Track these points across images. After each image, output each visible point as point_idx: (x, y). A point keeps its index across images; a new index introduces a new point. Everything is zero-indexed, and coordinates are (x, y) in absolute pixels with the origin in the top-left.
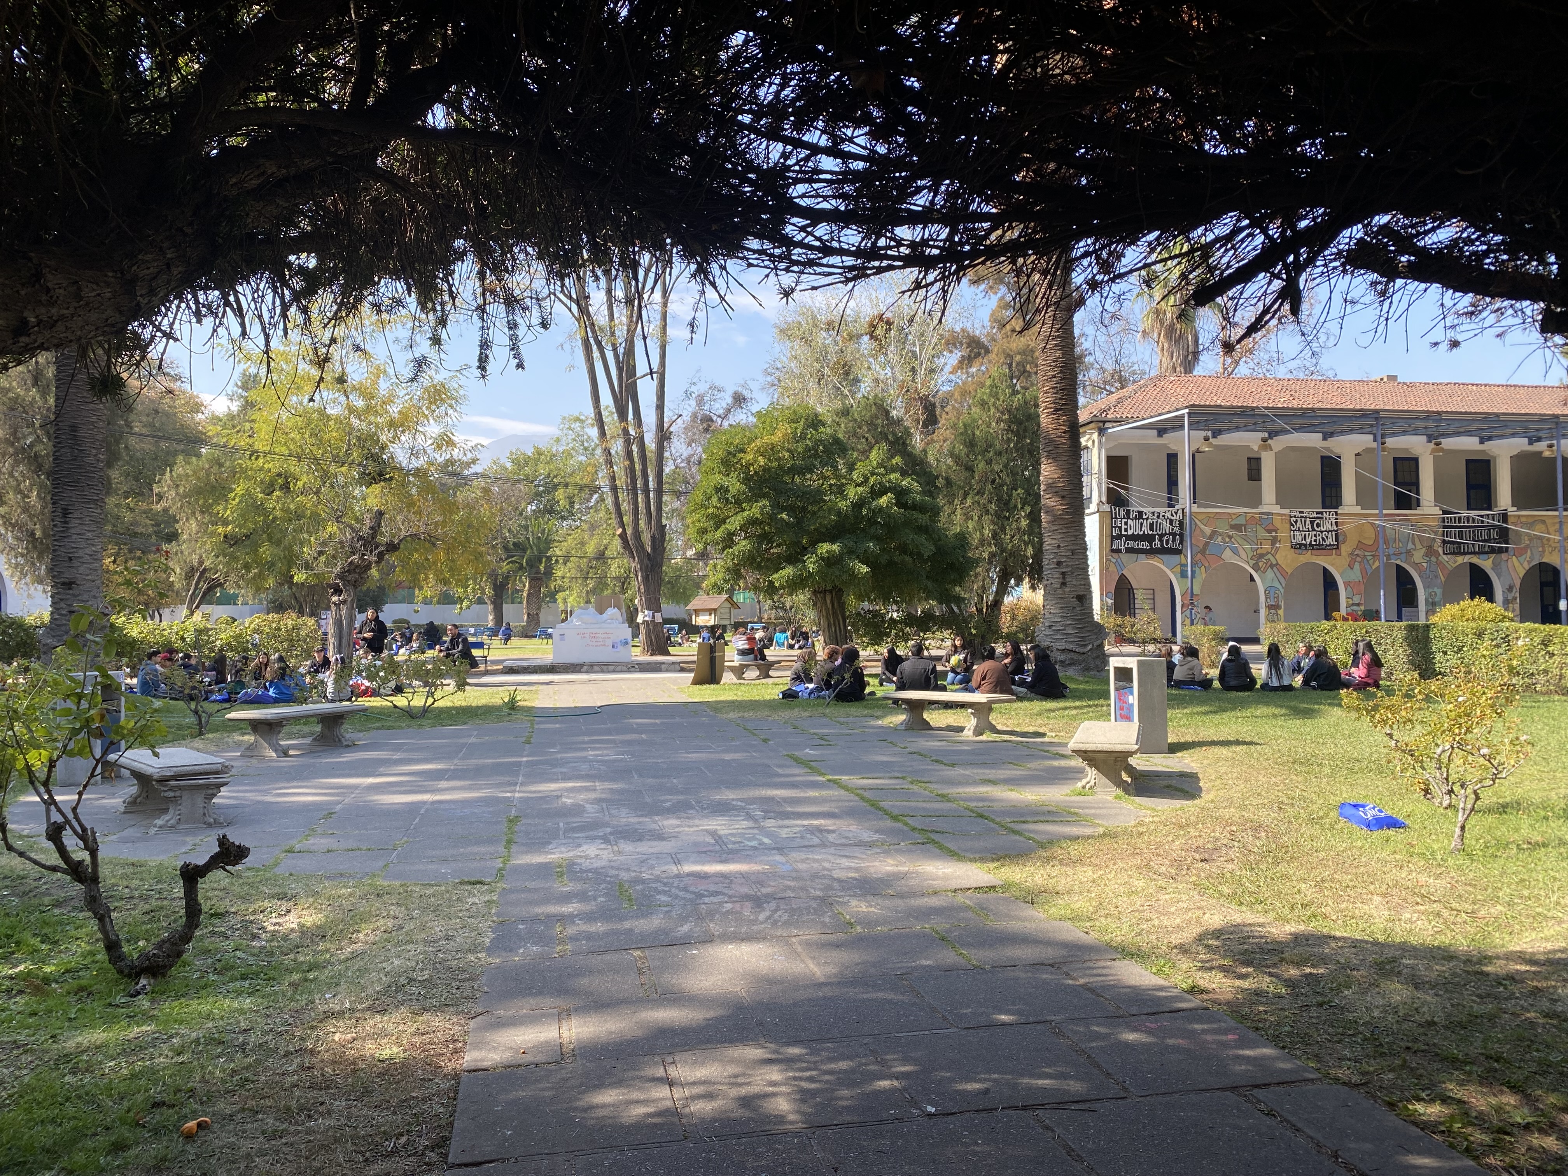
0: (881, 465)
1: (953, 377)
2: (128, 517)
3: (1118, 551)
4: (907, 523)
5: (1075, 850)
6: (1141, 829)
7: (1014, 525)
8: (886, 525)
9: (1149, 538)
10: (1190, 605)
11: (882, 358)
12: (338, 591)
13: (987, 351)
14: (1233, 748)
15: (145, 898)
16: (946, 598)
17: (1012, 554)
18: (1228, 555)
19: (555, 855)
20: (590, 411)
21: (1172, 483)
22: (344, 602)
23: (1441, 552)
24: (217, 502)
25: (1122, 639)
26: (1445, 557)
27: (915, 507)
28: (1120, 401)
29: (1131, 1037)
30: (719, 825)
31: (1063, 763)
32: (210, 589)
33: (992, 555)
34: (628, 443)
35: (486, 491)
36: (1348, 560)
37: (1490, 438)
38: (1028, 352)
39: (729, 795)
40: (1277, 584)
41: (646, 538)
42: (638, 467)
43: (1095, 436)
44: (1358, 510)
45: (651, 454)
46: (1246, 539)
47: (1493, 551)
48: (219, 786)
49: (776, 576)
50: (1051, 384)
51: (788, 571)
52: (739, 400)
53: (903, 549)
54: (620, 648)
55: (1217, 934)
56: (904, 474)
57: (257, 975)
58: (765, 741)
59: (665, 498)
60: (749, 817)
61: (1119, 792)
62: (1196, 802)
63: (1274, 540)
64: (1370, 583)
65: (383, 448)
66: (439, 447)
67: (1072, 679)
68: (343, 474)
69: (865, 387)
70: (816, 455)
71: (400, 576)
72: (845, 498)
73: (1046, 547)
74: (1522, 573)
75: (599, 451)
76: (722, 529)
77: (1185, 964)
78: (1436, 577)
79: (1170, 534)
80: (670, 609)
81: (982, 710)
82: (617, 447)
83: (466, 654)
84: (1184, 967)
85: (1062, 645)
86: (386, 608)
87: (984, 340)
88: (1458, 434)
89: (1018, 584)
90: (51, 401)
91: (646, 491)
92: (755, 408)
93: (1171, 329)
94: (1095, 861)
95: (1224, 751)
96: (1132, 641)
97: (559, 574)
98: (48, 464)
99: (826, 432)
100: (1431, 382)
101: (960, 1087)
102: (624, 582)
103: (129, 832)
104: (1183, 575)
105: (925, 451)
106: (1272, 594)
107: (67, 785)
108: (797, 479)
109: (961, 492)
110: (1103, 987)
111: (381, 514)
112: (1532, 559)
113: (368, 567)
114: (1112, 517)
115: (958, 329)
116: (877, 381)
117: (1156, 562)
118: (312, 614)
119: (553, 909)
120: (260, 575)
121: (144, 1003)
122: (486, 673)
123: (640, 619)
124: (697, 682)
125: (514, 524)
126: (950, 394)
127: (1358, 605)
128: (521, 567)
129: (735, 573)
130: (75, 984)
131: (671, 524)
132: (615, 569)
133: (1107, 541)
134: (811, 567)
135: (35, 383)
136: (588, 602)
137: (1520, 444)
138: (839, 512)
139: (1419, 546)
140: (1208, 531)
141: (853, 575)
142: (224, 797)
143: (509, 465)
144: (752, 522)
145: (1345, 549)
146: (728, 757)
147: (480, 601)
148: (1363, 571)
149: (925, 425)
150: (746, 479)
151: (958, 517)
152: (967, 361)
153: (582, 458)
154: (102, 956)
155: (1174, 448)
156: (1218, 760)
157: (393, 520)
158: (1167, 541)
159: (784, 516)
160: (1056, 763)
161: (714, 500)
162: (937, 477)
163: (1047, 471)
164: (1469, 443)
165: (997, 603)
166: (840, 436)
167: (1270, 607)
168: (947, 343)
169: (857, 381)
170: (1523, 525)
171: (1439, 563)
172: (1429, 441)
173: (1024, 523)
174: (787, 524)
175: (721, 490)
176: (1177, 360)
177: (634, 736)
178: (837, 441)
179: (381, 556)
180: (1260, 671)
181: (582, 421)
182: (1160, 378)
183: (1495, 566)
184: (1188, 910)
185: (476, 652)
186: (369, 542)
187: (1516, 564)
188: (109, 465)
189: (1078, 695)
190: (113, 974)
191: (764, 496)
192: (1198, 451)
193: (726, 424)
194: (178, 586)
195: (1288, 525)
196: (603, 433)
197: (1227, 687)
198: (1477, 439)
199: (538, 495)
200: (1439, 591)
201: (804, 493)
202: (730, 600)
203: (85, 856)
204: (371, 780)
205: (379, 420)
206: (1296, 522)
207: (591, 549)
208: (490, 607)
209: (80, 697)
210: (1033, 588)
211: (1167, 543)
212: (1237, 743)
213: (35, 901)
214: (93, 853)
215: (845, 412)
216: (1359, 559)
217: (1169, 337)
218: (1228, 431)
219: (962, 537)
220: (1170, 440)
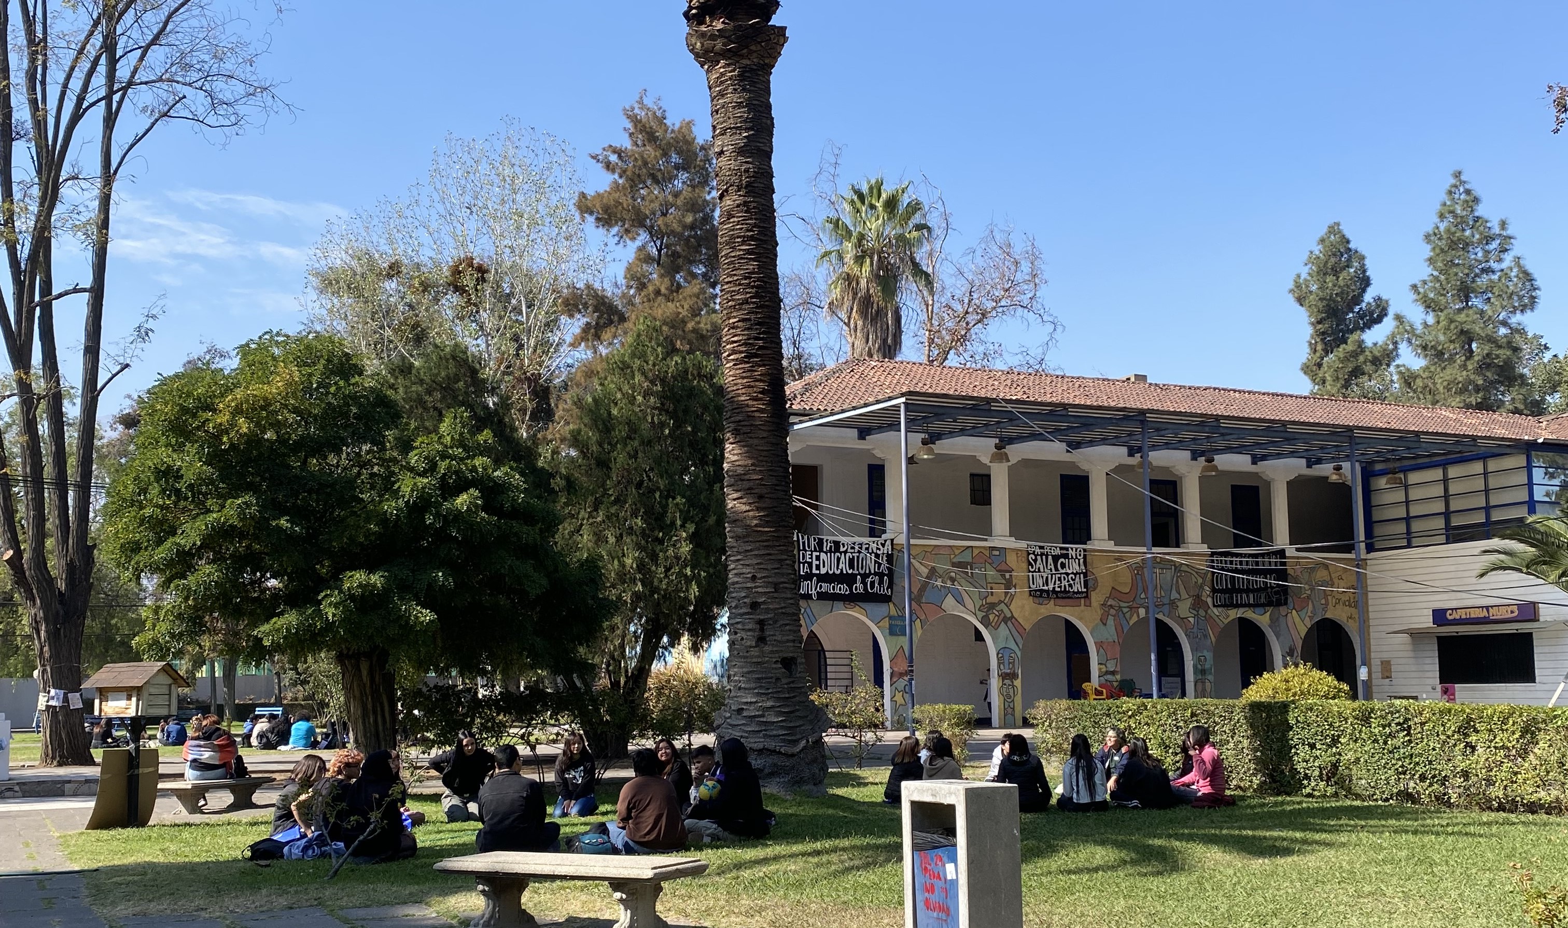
0: (457, 443)
1: (573, 354)
3: (808, 597)
4: (503, 540)
7: (671, 552)
8: (468, 543)
9: (848, 579)
13: (623, 319)
16: (566, 666)
17: (666, 597)
18: (949, 604)
21: (877, 504)
23: (1210, 604)
26: (1215, 610)
27: (515, 516)
33: (637, 597)
34: (30, 406)
36: (1100, 612)
37: (1264, 458)
40: (1012, 645)
41: (55, 565)
44: (1110, 546)
46: (972, 583)
47: (1270, 604)
49: (265, 628)
51: (290, 619)
53: (496, 585)
63: (1009, 584)
64: (1124, 649)
70: (345, 422)
72: (396, 494)
74: (1303, 631)
76: (168, 544)
78: (1205, 636)
79: (876, 574)
85: (761, 742)
87: (618, 303)
89: (675, 640)
91: (61, 485)
93: (866, 303)
99: (363, 384)
100: (1187, 385)
104: (893, 632)
105: (532, 436)
106: (1006, 658)
108: (312, 462)
109: (591, 499)
112: (1314, 613)
115: (580, 285)
117: (856, 613)
124: (100, 822)
127: (1113, 673)
129: (193, 622)
134: (330, 613)
137: (1295, 466)
138: (383, 520)
139: (1184, 595)
140: (924, 571)
141: (407, 628)
144: (225, 533)
145: (1097, 598)
148: (1119, 629)
149: (534, 417)
150: (215, 458)
151: (586, 538)
152: (592, 333)
155: (882, 456)
158: (872, 583)
159: (284, 522)
161: (154, 490)
162: (552, 476)
163: (735, 455)
164: (1242, 462)
166: (388, 392)
167: (1004, 676)
168: (566, 303)
170: (1310, 572)
171: (1208, 618)
172: (1194, 458)
173: (686, 549)
174: (290, 538)
175: (167, 474)
178: (383, 402)
182: (856, 361)
183: (1274, 622)
187: (1297, 620)
191: (252, 488)
192: (914, 461)
195: (1025, 565)
198: (1248, 458)
200: (1209, 655)
201: (324, 487)
202: (171, 670)
206: (1035, 561)
211: (872, 587)
216: (1112, 612)
217: (863, 313)
218: (951, 434)
219: (592, 566)
220: (877, 444)
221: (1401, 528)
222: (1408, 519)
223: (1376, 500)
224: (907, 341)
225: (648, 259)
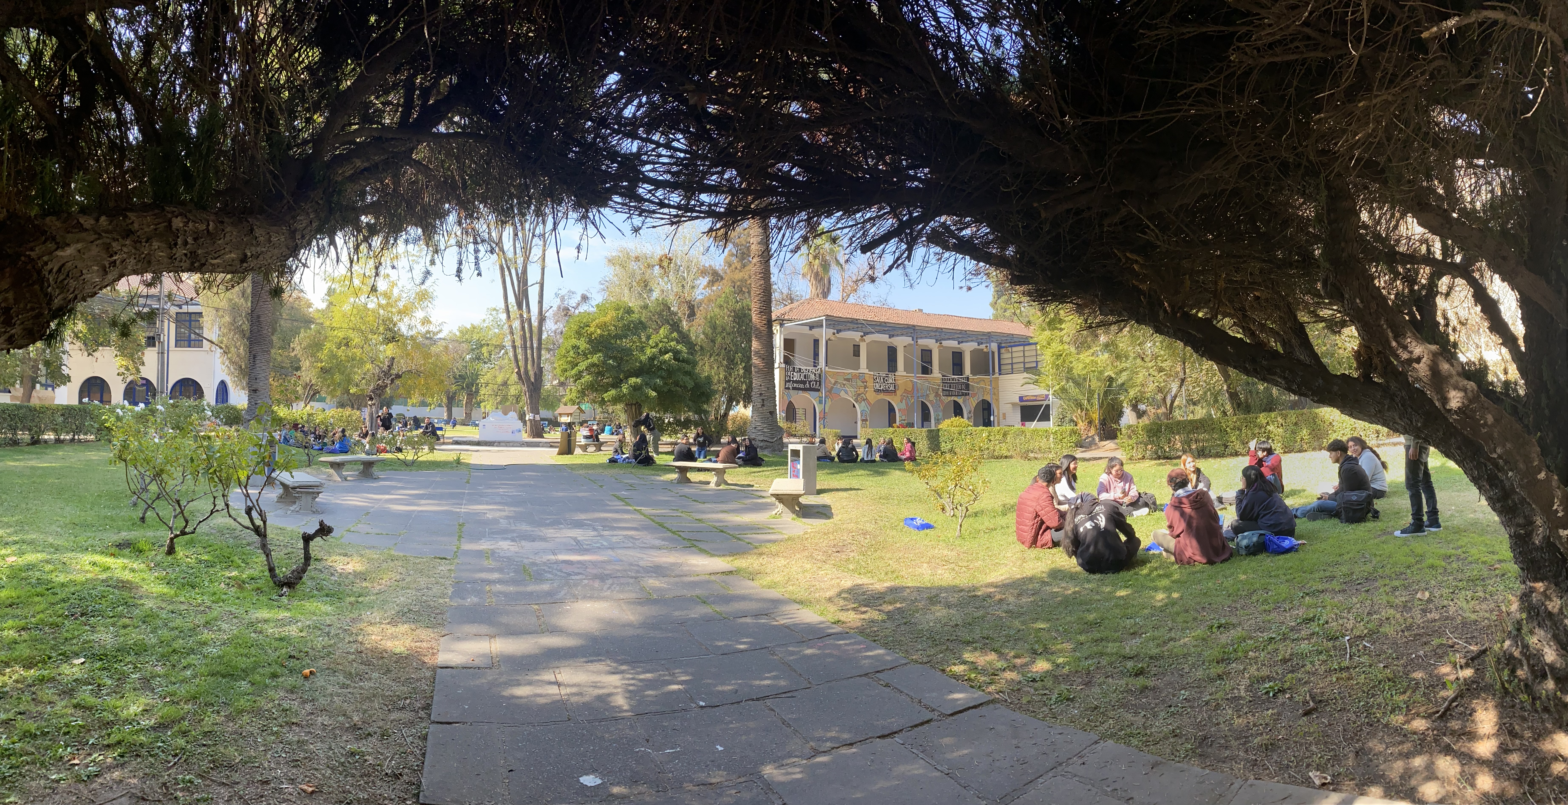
0: (665, 337)
1: (704, 291)
2: (279, 359)
3: (789, 388)
4: (679, 369)
5: (774, 548)
6: (807, 536)
7: (736, 373)
8: (668, 370)
9: (804, 382)
10: (823, 418)
11: (666, 279)
12: (371, 399)
13: (722, 278)
14: (850, 492)
15: (286, 546)
16: (699, 411)
17: (735, 388)
18: (843, 394)
19: (484, 545)
20: (502, 305)
21: (816, 355)
22: (374, 404)
23: (941, 395)
24: (318, 351)
25: (791, 435)
26: (943, 397)
27: (683, 361)
28: (791, 310)
29: (809, 651)
30: (577, 533)
31: (764, 500)
32: (314, 394)
33: (724, 388)
34: (522, 322)
35: (446, 347)
36: (900, 398)
37: (962, 342)
38: (743, 280)
39: (582, 516)
40: (866, 409)
41: (531, 373)
42: (528, 335)
43: (778, 328)
44: (905, 374)
45: (535, 330)
46: (852, 386)
47: (963, 395)
48: (318, 493)
49: (605, 395)
50: (758, 298)
51: (613, 392)
52: (585, 298)
53: (677, 384)
54: (517, 434)
55: (849, 591)
56: (678, 342)
57: (334, 595)
58: (601, 486)
59: (543, 352)
60: (595, 529)
61: (794, 516)
62: (831, 520)
63: (865, 387)
64: (909, 410)
65: (395, 325)
66: (423, 324)
67: (766, 456)
68: (375, 339)
69: (655, 295)
70: (629, 329)
71: (401, 391)
72: (644, 354)
73: (754, 385)
74: (975, 404)
75: (506, 327)
76: (575, 369)
77: (832, 608)
78: (939, 407)
79: (814, 381)
80: (544, 413)
81: (720, 472)
82: (516, 324)
83: (434, 433)
84: (832, 610)
85: (761, 438)
86: (393, 407)
87: (721, 272)
88: (949, 339)
89: (738, 403)
90: (249, 304)
91: (532, 348)
92: (594, 303)
93: (817, 274)
94: (785, 554)
95: (844, 494)
96: (795, 436)
97: (482, 393)
98: (248, 334)
99: (635, 316)
101: (720, 688)
102: (518, 398)
103: (279, 512)
104: (820, 402)
105: (689, 331)
106: (864, 414)
107: (254, 486)
108: (618, 342)
109: (708, 353)
110: (794, 625)
111: (393, 359)
112: (979, 397)
113: (386, 386)
114: (786, 370)
115: (707, 265)
116: (663, 291)
117: (807, 395)
118: (358, 409)
119: (483, 575)
120: (334, 389)
121: (284, 599)
122: (444, 443)
123: (527, 418)
124: (560, 453)
125: (460, 364)
126: (703, 300)
127: (905, 420)
128: (463, 388)
129: (582, 393)
130: (256, 586)
131: (546, 366)
132: (513, 390)
133: (783, 383)
134: (625, 391)
135: (243, 296)
136: (497, 408)
137: (974, 344)
138: (641, 362)
139: (932, 392)
140: (833, 381)
141: (647, 397)
142: (321, 498)
143: (458, 333)
144: (593, 365)
145: (899, 392)
146: (580, 494)
147: (440, 406)
148: (907, 404)
149: (688, 317)
150: (590, 342)
151: (707, 368)
152: (712, 283)
153: (497, 331)
154: (267, 573)
155: (817, 336)
156: (842, 498)
157: (399, 362)
159: (611, 362)
160: (760, 501)
161: (571, 353)
162: (696, 345)
163: (755, 345)
164: (953, 344)
165: (726, 415)
166: (643, 319)
167: (863, 420)
168: (702, 272)
169: (651, 290)
170: (978, 383)
171: (940, 400)
172: (937, 341)
173: (741, 372)
174: (612, 366)
175: (575, 347)
176: (819, 291)
177: (526, 482)
178: (641, 322)
179: (392, 380)
180: (861, 453)
181: (497, 311)
182: (811, 299)
183: (964, 401)
184: (832, 579)
185: (439, 432)
186: (387, 374)
187: (973, 400)
188: (273, 334)
189: (769, 464)
190: (271, 584)
191: (600, 351)
192: (829, 339)
193: (577, 312)
194: (300, 392)
195: (872, 380)
196: (509, 317)
197: (842, 461)
198: (956, 342)
199: (473, 350)
200: (941, 414)
201: (623, 350)
202: (579, 408)
203: (261, 523)
204: (387, 497)
205: (394, 310)
206: (876, 378)
207: (500, 380)
208: (445, 409)
209: (261, 446)
210: (745, 407)
211: (813, 385)
212: (851, 489)
213: (239, 542)
214: (265, 522)
215: (646, 307)
216: (905, 397)
217: (816, 279)
218: (845, 330)
219: (709, 378)
220: (816, 332)
221: (1010, 367)
222: (1012, 364)
223: (1002, 356)
224: (833, 290)
225: (733, 255)
